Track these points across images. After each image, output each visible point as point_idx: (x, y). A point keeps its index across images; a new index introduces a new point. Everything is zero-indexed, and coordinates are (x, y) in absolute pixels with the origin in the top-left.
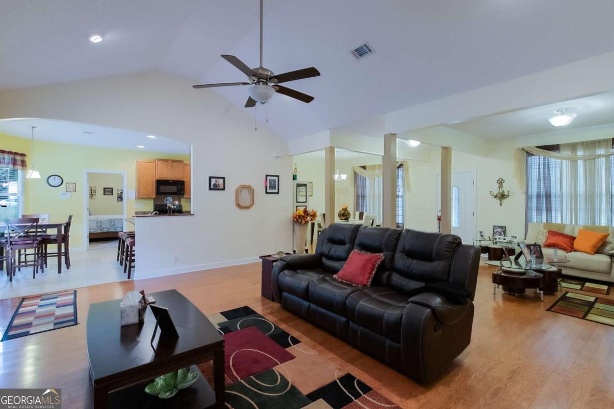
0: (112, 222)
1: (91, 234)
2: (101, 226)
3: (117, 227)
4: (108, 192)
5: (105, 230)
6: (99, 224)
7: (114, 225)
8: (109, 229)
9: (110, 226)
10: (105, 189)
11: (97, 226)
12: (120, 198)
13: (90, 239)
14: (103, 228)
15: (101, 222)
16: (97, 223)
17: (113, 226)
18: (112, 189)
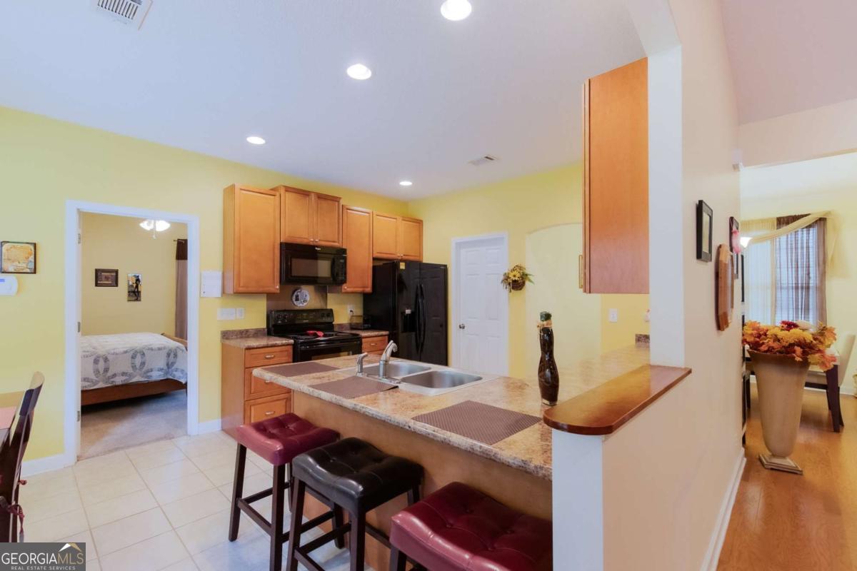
0: (139, 356)
1: (85, 393)
2: (106, 370)
3: (152, 370)
4: (107, 278)
5: (119, 380)
6: (101, 365)
7: (143, 364)
8: (131, 375)
9: (134, 367)
10: (98, 272)
11: (97, 372)
12: (135, 294)
13: (83, 407)
14: (115, 375)
15: (106, 360)
16: (96, 361)
17: (141, 369)
18: (117, 272)
